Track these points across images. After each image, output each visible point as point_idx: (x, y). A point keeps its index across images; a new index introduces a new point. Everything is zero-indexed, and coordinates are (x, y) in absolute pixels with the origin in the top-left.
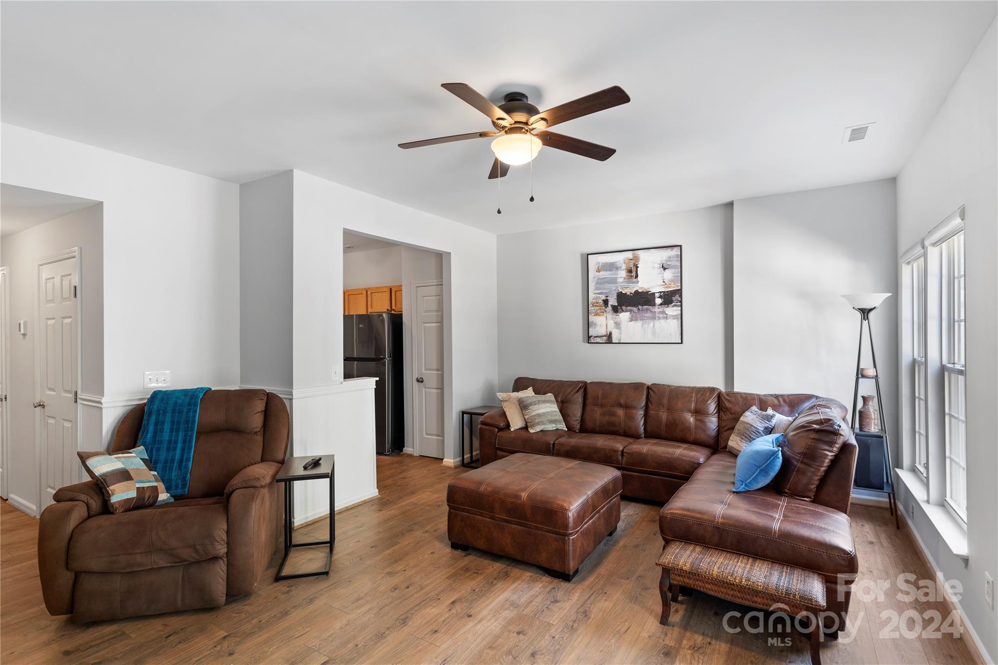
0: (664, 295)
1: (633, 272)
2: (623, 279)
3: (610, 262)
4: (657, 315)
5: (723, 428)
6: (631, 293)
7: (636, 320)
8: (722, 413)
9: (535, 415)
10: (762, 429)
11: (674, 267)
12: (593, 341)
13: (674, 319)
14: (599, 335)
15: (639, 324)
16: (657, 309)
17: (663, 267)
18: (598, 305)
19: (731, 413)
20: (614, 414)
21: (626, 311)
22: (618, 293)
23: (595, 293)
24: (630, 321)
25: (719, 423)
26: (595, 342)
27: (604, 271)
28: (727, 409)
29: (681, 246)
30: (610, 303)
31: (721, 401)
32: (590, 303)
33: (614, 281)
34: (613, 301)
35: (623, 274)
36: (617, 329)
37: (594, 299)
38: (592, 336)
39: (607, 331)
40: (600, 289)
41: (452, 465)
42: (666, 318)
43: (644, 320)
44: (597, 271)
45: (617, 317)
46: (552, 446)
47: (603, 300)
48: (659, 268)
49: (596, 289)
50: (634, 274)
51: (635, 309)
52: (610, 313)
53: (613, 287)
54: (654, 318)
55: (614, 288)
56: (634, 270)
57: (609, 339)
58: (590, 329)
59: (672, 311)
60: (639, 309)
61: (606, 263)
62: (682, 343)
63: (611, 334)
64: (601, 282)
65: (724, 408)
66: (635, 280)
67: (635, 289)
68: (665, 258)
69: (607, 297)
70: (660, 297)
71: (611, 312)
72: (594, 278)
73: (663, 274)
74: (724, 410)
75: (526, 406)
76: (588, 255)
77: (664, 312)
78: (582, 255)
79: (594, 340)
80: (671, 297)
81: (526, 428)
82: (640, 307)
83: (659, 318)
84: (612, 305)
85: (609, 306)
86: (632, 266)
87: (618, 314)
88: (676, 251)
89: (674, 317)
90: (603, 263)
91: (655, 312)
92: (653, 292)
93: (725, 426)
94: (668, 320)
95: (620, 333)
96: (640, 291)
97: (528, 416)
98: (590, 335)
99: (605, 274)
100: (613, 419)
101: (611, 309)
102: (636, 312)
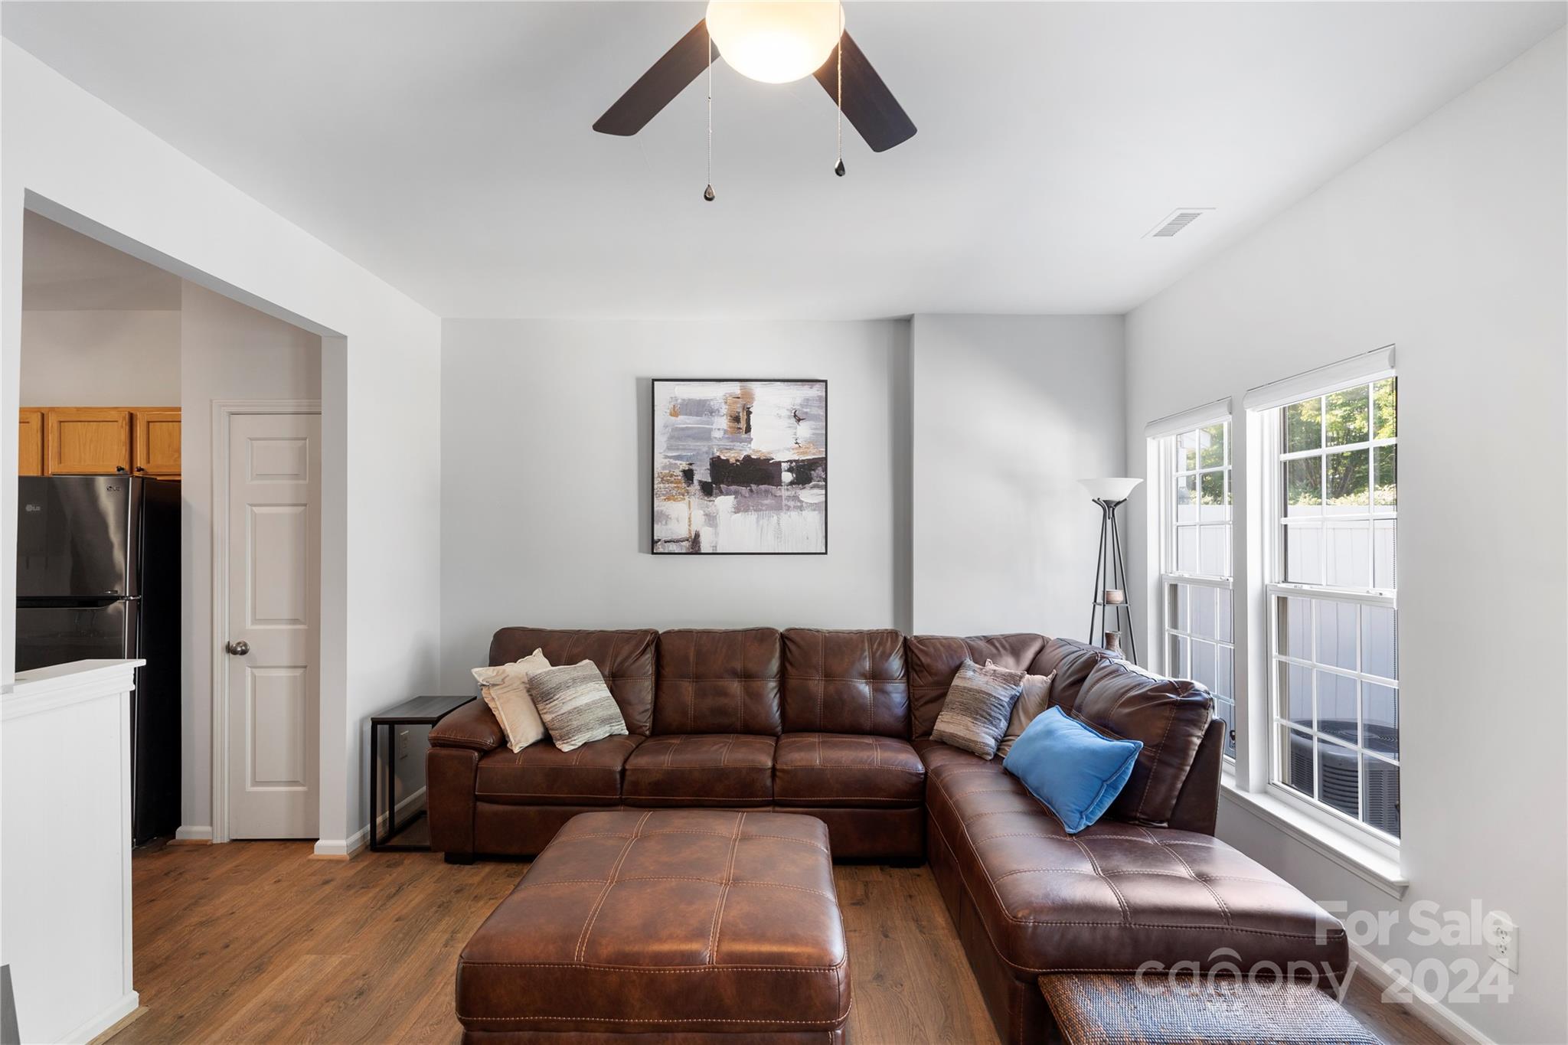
0: (797, 466)
1: (741, 421)
2: (722, 432)
3: (698, 399)
4: (784, 502)
5: (917, 700)
6: (737, 460)
7: (747, 510)
8: (914, 675)
9: (569, 712)
10: (1007, 700)
11: (815, 418)
12: (661, 550)
13: (814, 510)
14: (675, 537)
15: (752, 517)
16: (784, 492)
17: (795, 416)
18: (672, 479)
19: (931, 674)
20: (723, 693)
21: (727, 494)
22: (712, 459)
23: (667, 457)
24: (735, 513)
25: (909, 693)
26: (666, 551)
27: (686, 415)
28: (924, 667)
29: (826, 382)
30: (697, 477)
31: (909, 654)
32: (656, 475)
33: (705, 435)
34: (702, 474)
35: (722, 423)
36: (711, 526)
37: (664, 468)
38: (659, 540)
39: (690, 530)
40: (678, 449)
41: (343, 853)
42: (801, 508)
43: (761, 510)
44: (671, 415)
45: (711, 503)
46: (618, 776)
47: (684, 471)
48: (789, 417)
49: (669, 448)
50: (743, 425)
51: (744, 490)
52: (697, 496)
53: (703, 446)
54: (778, 508)
55: (705, 449)
56: (743, 416)
57: (694, 547)
58: (655, 526)
59: (810, 495)
60: (751, 491)
61: (689, 400)
62: (826, 553)
63: (697, 535)
64: (679, 435)
65: (917, 665)
66: (744, 436)
67: (745, 453)
68: (799, 401)
69: (691, 464)
70: (790, 470)
71: (699, 493)
72: (666, 426)
73: (796, 428)
74: (917, 668)
75: (549, 694)
76: (654, 380)
77: (796, 498)
78: (639, 380)
79: (664, 548)
80: (808, 472)
81: (547, 740)
82: (754, 487)
83: (789, 508)
84: (700, 482)
85: (696, 482)
86: (740, 410)
87: (712, 498)
88: (816, 391)
89: (814, 507)
90: (684, 400)
91: (781, 496)
92: (777, 460)
93: (921, 697)
94: (803, 512)
95: (716, 534)
96: (753, 457)
97: (553, 716)
98: (655, 538)
99: (688, 421)
100: (723, 701)
101: (698, 488)
102: (747, 495)
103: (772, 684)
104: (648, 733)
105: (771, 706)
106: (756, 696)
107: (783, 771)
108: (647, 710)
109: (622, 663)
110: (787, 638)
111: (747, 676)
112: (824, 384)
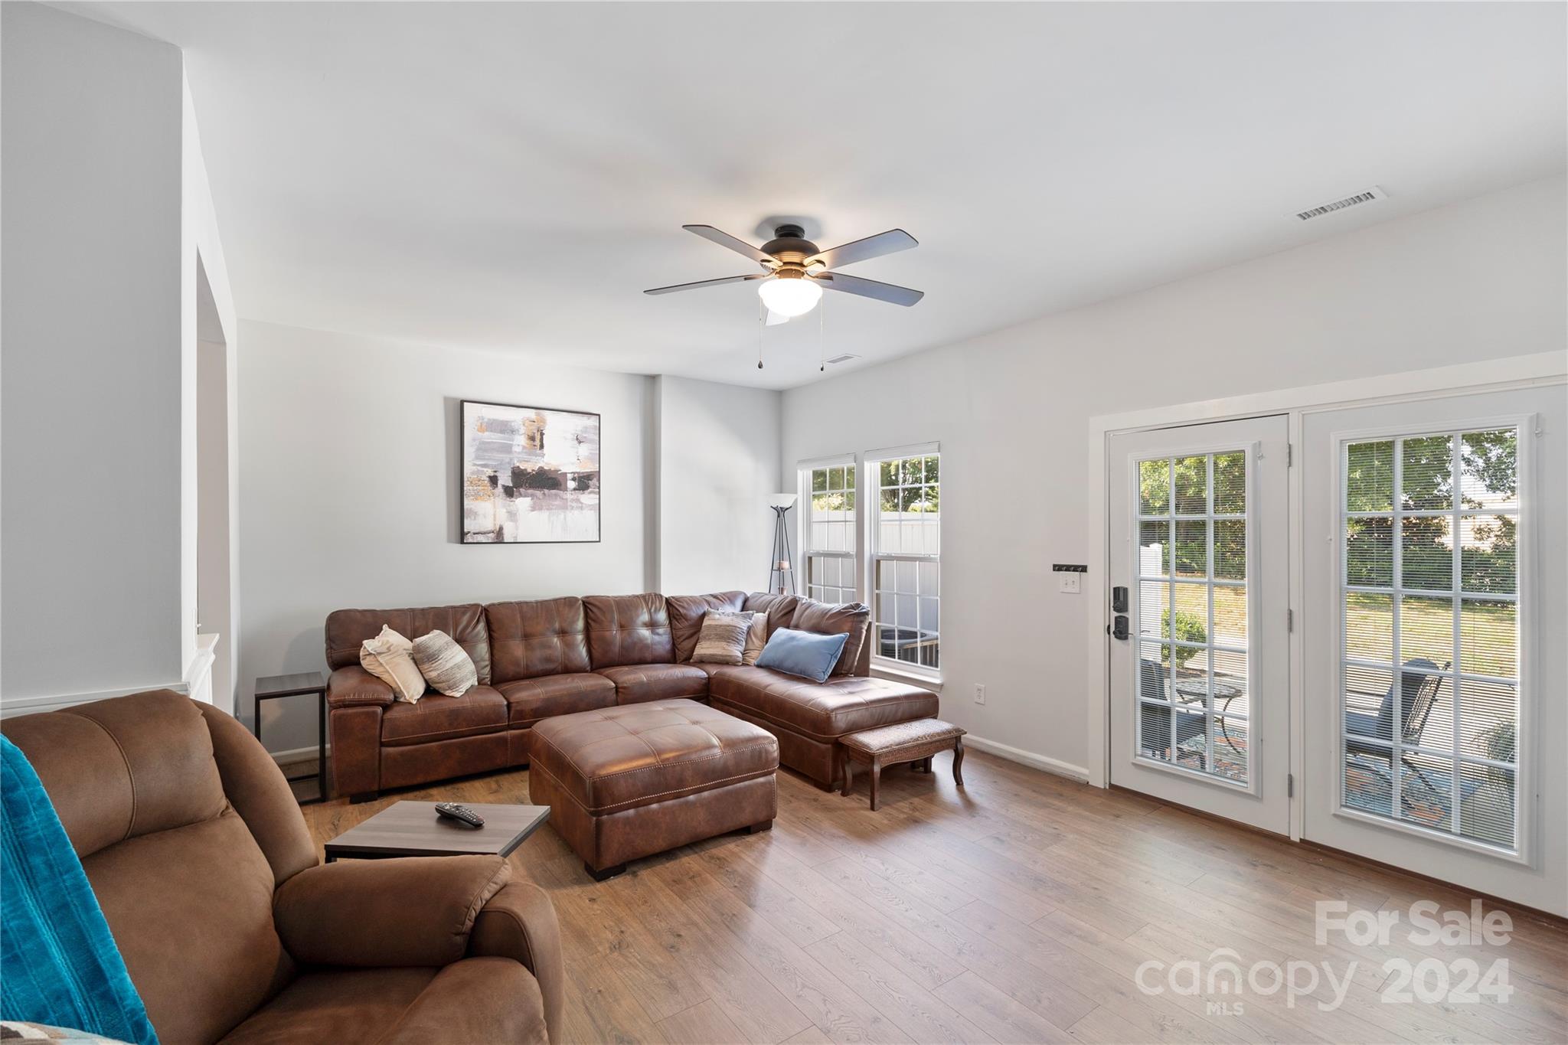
0: (579, 477)
1: (537, 440)
2: (521, 448)
3: (502, 419)
4: (569, 503)
5: (679, 638)
6: (533, 470)
7: (541, 509)
8: (675, 622)
9: (452, 668)
10: (746, 629)
11: (591, 441)
12: (470, 540)
13: (591, 510)
14: (482, 530)
15: (544, 515)
16: (569, 496)
17: (577, 439)
18: (480, 483)
19: (686, 620)
21: (525, 496)
22: (513, 468)
23: (475, 465)
24: (532, 511)
25: (672, 634)
26: (475, 541)
27: (491, 431)
28: (681, 615)
29: (599, 415)
30: (500, 482)
31: (671, 609)
32: (465, 479)
33: (507, 449)
34: (505, 479)
35: (521, 440)
36: (512, 521)
37: (473, 473)
38: (469, 532)
39: (495, 525)
40: (484, 459)
42: (582, 508)
43: (551, 509)
44: (478, 430)
45: (512, 503)
46: (505, 709)
47: (490, 477)
48: (573, 440)
49: (477, 458)
50: (538, 442)
51: (538, 493)
52: (501, 497)
53: (506, 457)
54: (565, 508)
55: (507, 460)
56: (538, 437)
57: (499, 538)
58: (466, 521)
59: (588, 498)
60: (544, 494)
61: (494, 420)
62: (599, 541)
63: (501, 529)
64: (483, 448)
65: (677, 615)
66: (538, 451)
67: (540, 465)
68: (579, 428)
69: (495, 472)
70: (574, 479)
71: (503, 495)
72: (474, 440)
73: (577, 448)
74: (677, 617)
75: (434, 655)
76: (462, 402)
77: (578, 500)
78: (446, 399)
79: (473, 538)
80: (585, 482)
81: (431, 691)
82: (546, 491)
83: (572, 508)
84: (503, 486)
85: (500, 486)
86: (536, 431)
87: (513, 499)
88: (592, 421)
89: (591, 507)
90: (489, 419)
91: (567, 499)
92: (563, 471)
93: (682, 635)
94: (584, 512)
95: (517, 528)
96: (546, 468)
97: (439, 672)
98: (466, 530)
99: (493, 437)
100: (548, 652)
101: (502, 490)
102: (541, 497)
103: (580, 637)
104: (489, 683)
105: (582, 652)
106: (569, 645)
107: (622, 688)
108: (487, 666)
109: (461, 632)
110: (589, 603)
111: (563, 633)
112: (598, 417)
